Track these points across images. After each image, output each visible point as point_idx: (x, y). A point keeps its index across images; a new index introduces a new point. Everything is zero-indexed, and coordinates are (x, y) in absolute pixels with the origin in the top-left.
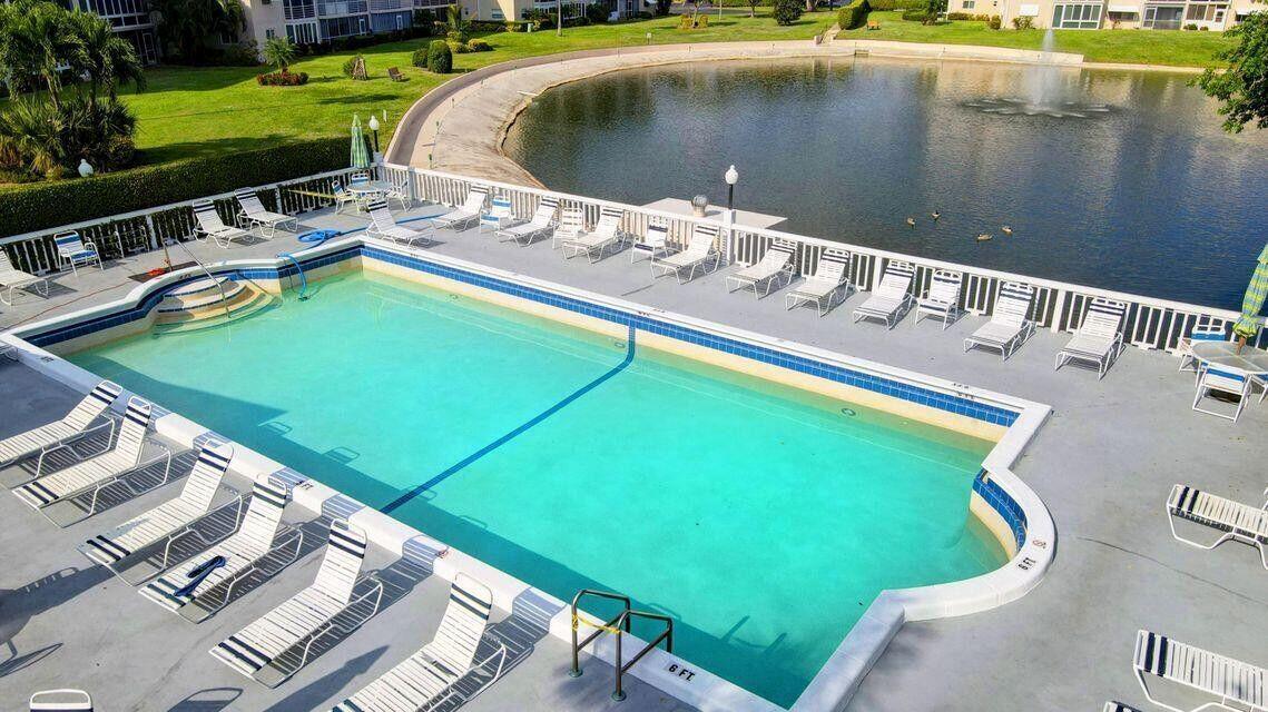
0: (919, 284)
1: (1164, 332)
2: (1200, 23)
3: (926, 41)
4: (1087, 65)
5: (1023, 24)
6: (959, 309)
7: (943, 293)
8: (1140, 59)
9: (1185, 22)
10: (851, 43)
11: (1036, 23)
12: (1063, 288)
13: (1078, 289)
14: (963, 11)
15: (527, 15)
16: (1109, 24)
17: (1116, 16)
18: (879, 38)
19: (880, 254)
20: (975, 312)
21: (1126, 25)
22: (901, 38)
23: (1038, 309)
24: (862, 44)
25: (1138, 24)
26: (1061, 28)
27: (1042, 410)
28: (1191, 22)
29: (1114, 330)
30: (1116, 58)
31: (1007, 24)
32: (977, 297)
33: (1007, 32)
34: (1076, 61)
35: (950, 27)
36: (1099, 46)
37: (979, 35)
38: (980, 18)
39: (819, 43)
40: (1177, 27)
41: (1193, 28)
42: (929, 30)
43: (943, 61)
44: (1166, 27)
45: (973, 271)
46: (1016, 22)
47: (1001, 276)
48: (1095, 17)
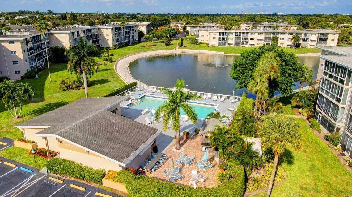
0: (207, 95)
1: (229, 98)
2: (244, 45)
3: (196, 49)
4: (225, 54)
5: (213, 46)
6: (211, 97)
7: (210, 96)
8: (234, 53)
9: (241, 45)
10: (181, 50)
11: (215, 45)
12: (220, 95)
13: (221, 95)
14: (202, 42)
15: (114, 46)
16: (228, 45)
17: (229, 44)
18: (187, 49)
19: (203, 93)
20: (212, 98)
21: (231, 46)
22: (191, 49)
23: (218, 97)
24: (184, 50)
25: (233, 46)
26: (220, 46)
27: (219, 105)
28: (242, 45)
29: (224, 98)
30: (230, 53)
31: (210, 46)
32: (212, 96)
33: (210, 47)
34: (222, 53)
35: (200, 46)
36: (227, 50)
37: (205, 48)
38: (205, 43)
39: (175, 50)
40: (240, 46)
41: (243, 46)
42: (196, 46)
43: (199, 54)
44: (238, 46)
45: (212, 94)
46: (212, 45)
47: (214, 94)
48: (226, 44)
